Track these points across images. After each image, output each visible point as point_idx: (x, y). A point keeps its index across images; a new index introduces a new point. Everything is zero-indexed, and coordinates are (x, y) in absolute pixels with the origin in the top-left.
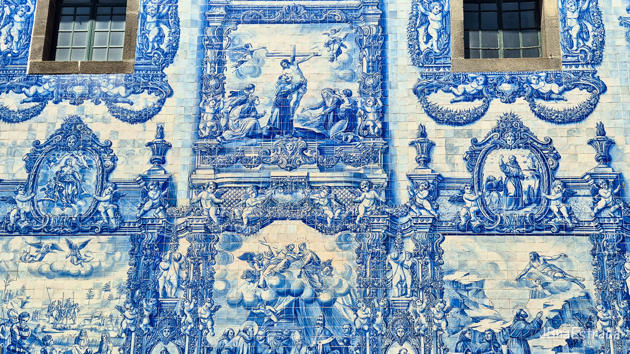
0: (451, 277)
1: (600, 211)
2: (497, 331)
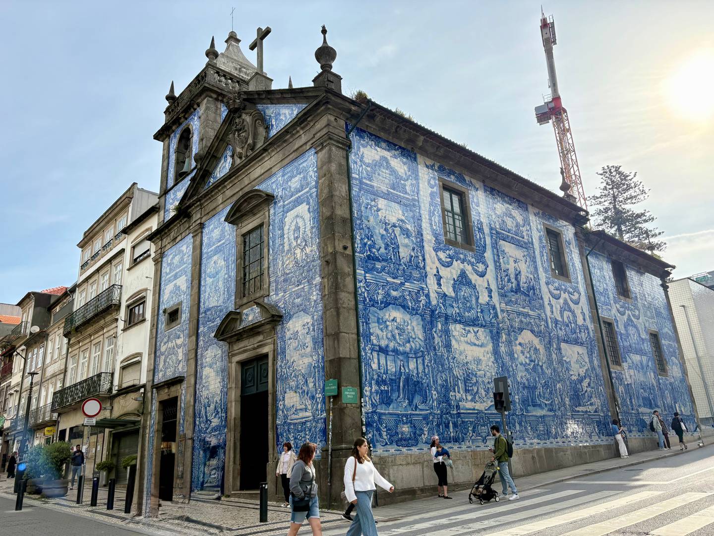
0: (564, 359)
1: (586, 338)
2: (575, 380)
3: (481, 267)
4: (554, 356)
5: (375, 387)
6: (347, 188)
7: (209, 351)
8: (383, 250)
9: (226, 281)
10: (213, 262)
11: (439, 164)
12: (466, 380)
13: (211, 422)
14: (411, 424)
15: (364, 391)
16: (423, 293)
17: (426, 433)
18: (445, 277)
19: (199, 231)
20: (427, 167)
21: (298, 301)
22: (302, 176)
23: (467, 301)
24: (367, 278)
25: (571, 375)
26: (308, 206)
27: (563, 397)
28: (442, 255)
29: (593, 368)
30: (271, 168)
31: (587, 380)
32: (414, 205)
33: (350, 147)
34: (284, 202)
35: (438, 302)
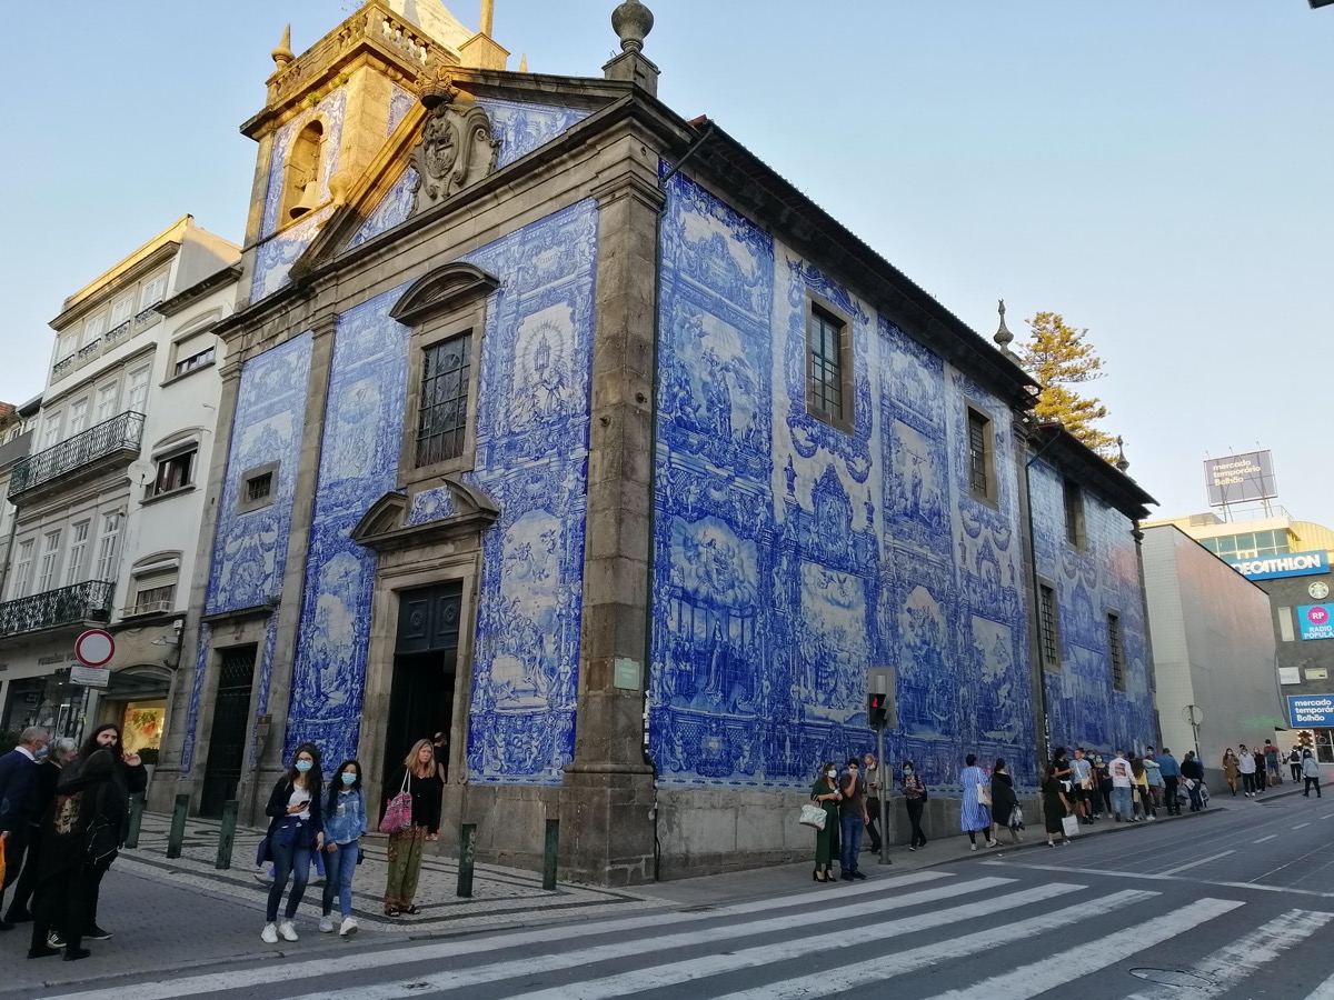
0: (975, 644)
2: (989, 683)
3: (860, 465)
4: (960, 638)
5: (669, 664)
6: (653, 284)
7: (333, 563)
8: (703, 411)
9: (382, 433)
10: (354, 393)
11: (809, 264)
12: (819, 666)
13: (327, 698)
14: (724, 735)
15: (652, 669)
16: (764, 500)
17: (747, 754)
18: (802, 475)
19: (331, 327)
20: (790, 265)
21: (534, 488)
22: (563, 248)
23: (834, 524)
24: (673, 460)
25: (984, 675)
26: (571, 310)
27: (968, 711)
28: (801, 434)
29: (1018, 666)
30: (498, 225)
31: (1007, 686)
32: (762, 334)
33: (662, 205)
34: (520, 294)
35: (786, 519)
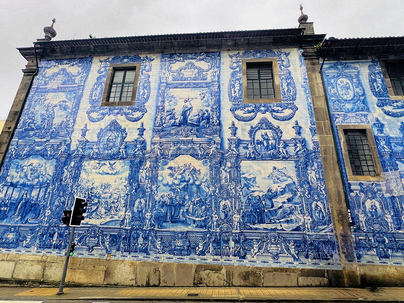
0: (244, 176)
1: (297, 152)
2: (261, 196)
3: (137, 114)
11: (113, 57)
16: (65, 144)
18: (92, 129)
20: (101, 62)
25: (254, 191)
28: (94, 115)
29: (304, 182)
32: (79, 89)
33: (35, 72)
